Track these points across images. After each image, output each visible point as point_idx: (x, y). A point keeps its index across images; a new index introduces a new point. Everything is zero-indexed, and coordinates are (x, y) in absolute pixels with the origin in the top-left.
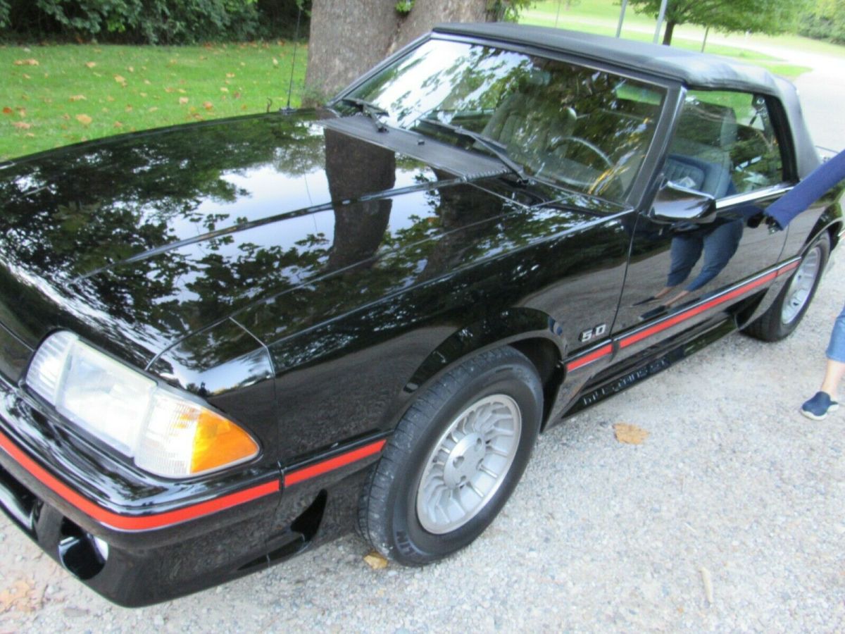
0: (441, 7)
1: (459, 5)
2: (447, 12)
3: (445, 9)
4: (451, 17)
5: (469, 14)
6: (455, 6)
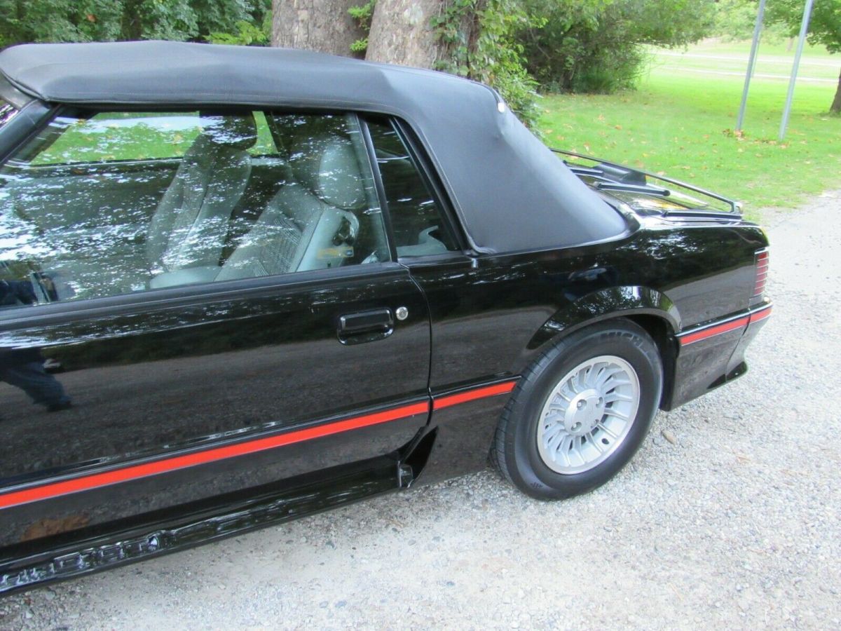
0: (386, 43)
1: (404, 38)
2: (393, 46)
3: (390, 45)
4: (397, 51)
5: (416, 47)
6: (400, 40)
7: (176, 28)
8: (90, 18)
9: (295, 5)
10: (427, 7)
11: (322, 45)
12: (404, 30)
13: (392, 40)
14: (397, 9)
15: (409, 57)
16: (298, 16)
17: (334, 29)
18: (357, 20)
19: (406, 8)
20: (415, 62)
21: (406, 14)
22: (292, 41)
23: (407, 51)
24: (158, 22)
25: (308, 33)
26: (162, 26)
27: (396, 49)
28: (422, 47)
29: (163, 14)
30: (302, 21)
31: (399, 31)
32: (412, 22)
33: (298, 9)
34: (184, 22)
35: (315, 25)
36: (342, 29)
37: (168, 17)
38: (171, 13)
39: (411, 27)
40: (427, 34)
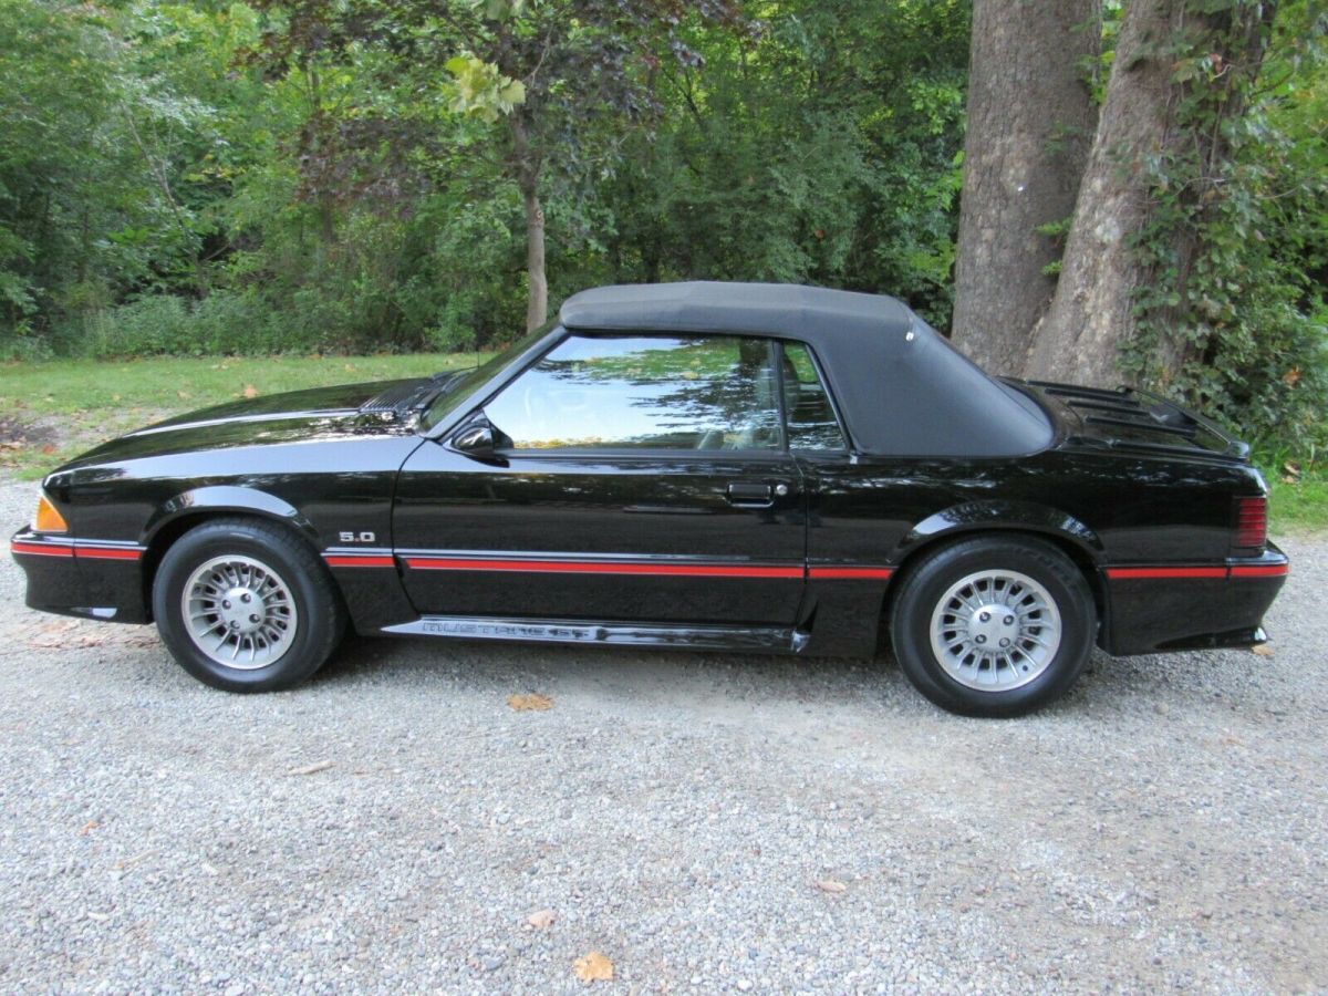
0: (1075, 265)
1: (1096, 260)
2: (1082, 270)
3: (1079, 268)
4: (1087, 276)
5: (1110, 270)
6: (1091, 263)
7: (920, 241)
8: (817, 233)
9: (979, 223)
10: (1124, 222)
11: (1007, 268)
12: (1094, 250)
13: (1081, 262)
14: (1088, 225)
15: (1101, 282)
16: (981, 235)
17: (1023, 250)
18: (1053, 238)
19: (1098, 223)
20: (1109, 288)
21: (1099, 230)
22: (973, 265)
23: (1099, 275)
24: (898, 235)
25: (991, 255)
26: (903, 240)
27: (1085, 273)
28: (1117, 270)
29: (905, 224)
30: (986, 241)
31: (1090, 251)
32: (1105, 240)
33: (982, 227)
34: (932, 234)
35: (1000, 245)
36: (1034, 249)
37: (912, 228)
38: (916, 222)
39: (1103, 246)
40: (1124, 254)
